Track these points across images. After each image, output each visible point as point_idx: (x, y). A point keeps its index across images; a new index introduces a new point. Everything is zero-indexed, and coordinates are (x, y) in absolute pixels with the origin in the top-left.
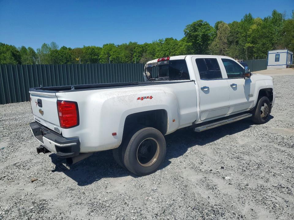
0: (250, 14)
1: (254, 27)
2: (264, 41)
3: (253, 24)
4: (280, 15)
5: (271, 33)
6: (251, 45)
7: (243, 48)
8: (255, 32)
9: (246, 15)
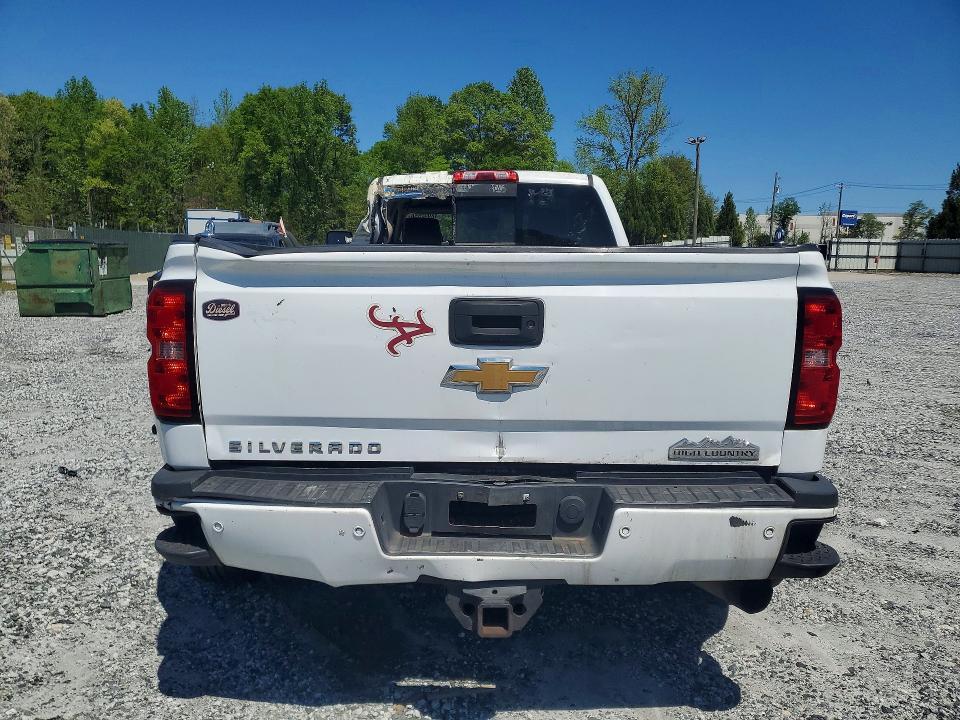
0: (86, 82)
1: (107, 126)
2: (146, 177)
3: (102, 115)
4: (179, 106)
5: (165, 156)
6: (105, 185)
7: (78, 192)
8: (113, 144)
9: (74, 80)
